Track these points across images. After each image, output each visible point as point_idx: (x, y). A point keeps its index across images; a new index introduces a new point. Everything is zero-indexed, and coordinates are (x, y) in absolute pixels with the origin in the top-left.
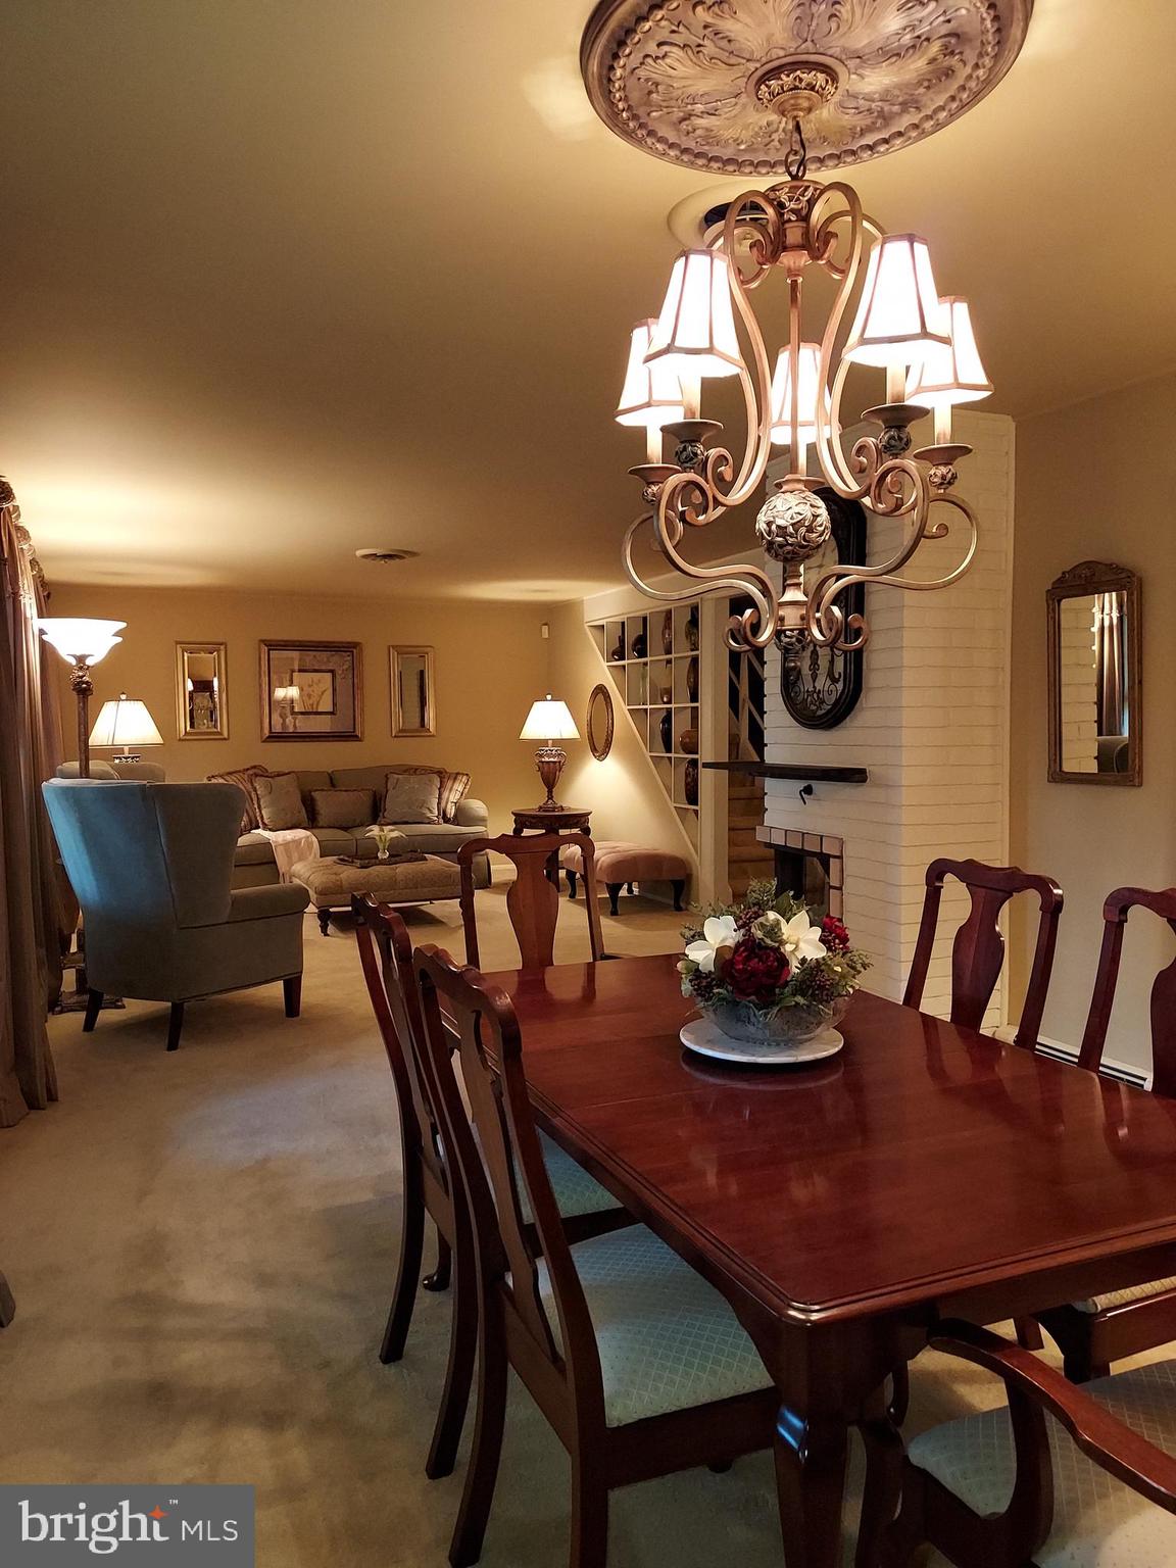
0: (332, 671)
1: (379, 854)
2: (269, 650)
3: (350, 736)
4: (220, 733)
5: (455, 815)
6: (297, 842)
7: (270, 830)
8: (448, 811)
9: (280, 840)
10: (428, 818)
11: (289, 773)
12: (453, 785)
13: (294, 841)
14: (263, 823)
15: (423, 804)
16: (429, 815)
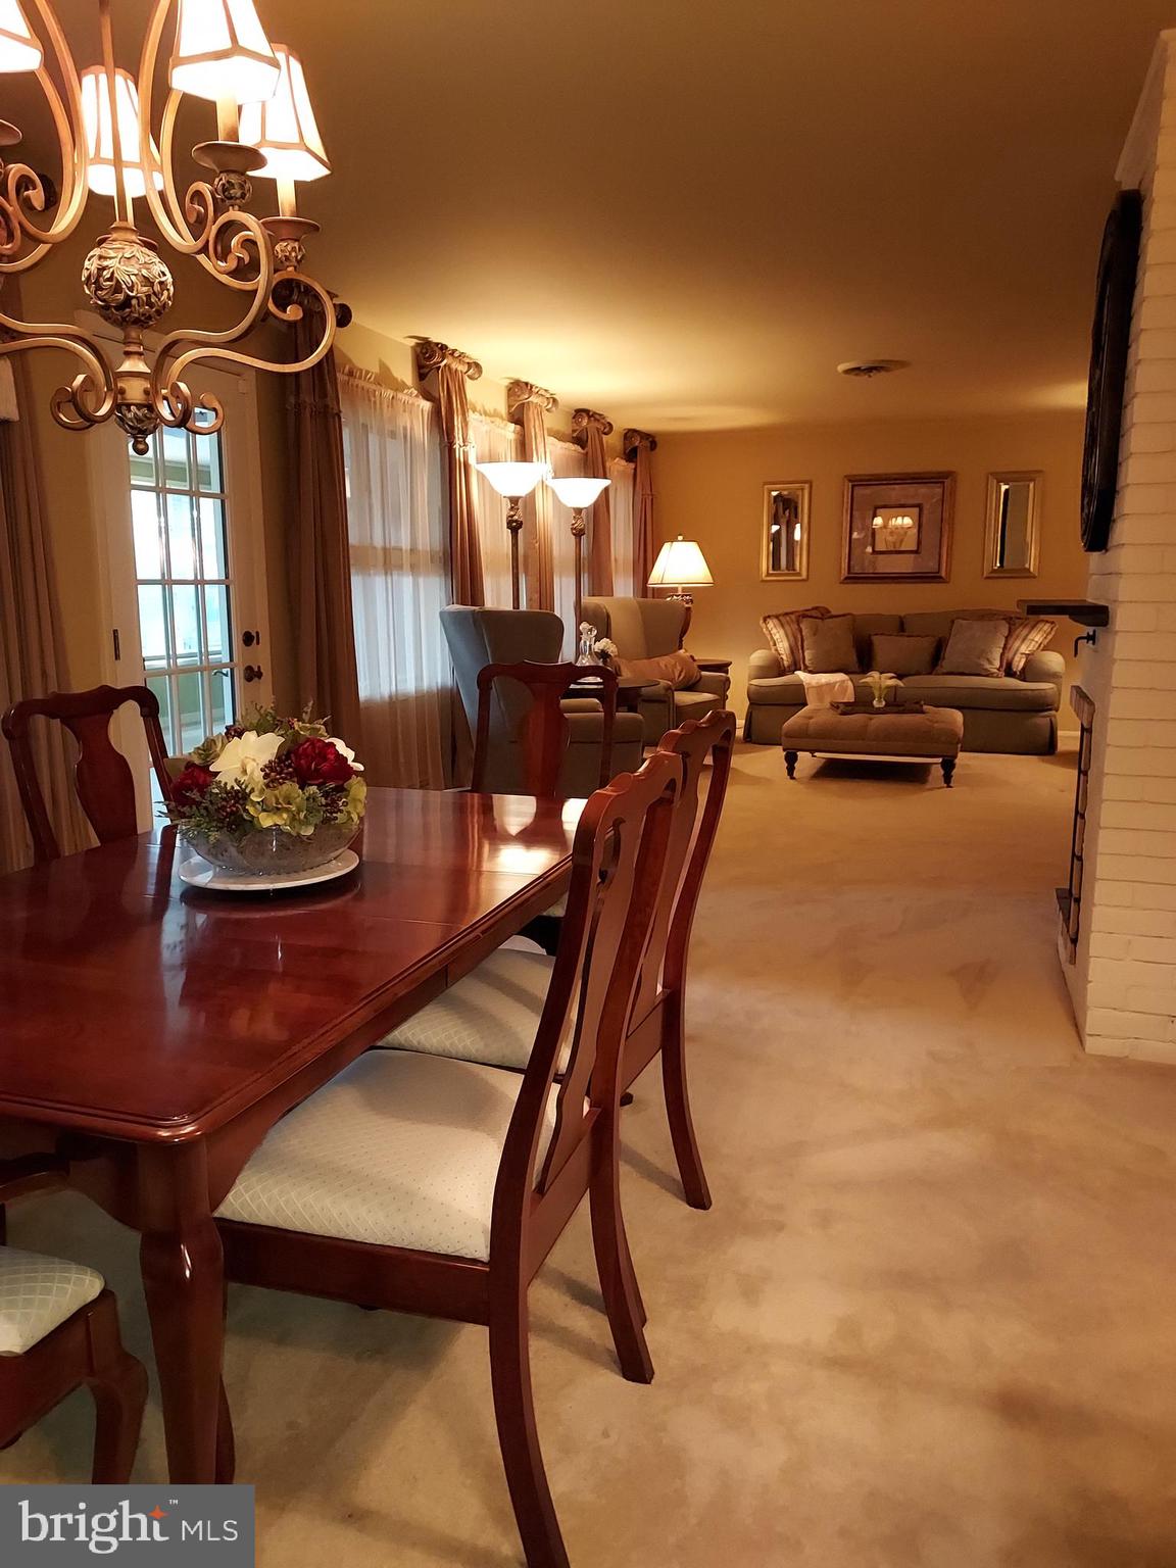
0: (919, 506)
1: (875, 702)
2: (853, 486)
3: (933, 578)
4: (799, 574)
5: (1023, 668)
6: (830, 686)
7: (811, 672)
8: (1015, 664)
9: (814, 683)
10: (986, 670)
11: (844, 615)
12: (1030, 632)
13: (828, 684)
14: (804, 664)
15: (984, 654)
16: (988, 666)
